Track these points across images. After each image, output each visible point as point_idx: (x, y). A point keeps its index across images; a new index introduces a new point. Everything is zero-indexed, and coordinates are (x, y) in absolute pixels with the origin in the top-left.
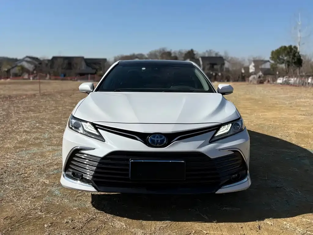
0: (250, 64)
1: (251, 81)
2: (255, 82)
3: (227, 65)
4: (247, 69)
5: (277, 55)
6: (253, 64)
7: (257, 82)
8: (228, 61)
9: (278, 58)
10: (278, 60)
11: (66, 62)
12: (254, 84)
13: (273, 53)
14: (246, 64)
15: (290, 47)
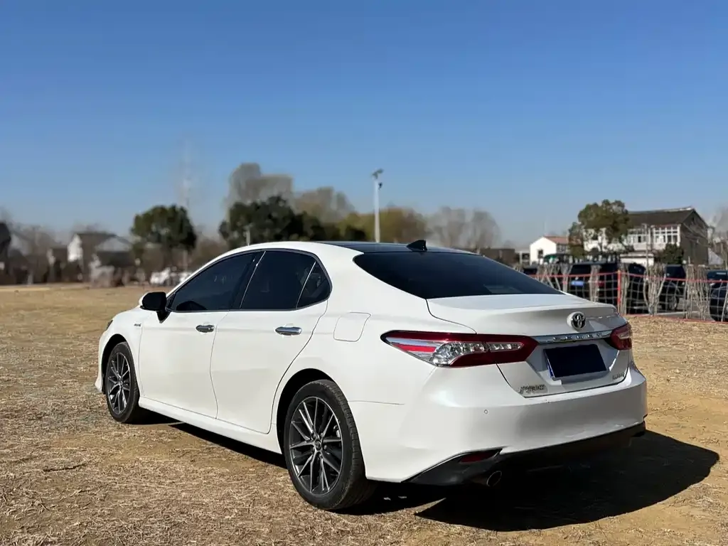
0: (72, 239)
1: (96, 282)
2: (107, 283)
3: (16, 243)
4: (62, 252)
5: (144, 224)
6: (77, 241)
7: (111, 282)
8: (18, 234)
9: (149, 230)
10: (149, 236)
12: (103, 287)
13: (137, 219)
14: (59, 239)
15: (173, 208)
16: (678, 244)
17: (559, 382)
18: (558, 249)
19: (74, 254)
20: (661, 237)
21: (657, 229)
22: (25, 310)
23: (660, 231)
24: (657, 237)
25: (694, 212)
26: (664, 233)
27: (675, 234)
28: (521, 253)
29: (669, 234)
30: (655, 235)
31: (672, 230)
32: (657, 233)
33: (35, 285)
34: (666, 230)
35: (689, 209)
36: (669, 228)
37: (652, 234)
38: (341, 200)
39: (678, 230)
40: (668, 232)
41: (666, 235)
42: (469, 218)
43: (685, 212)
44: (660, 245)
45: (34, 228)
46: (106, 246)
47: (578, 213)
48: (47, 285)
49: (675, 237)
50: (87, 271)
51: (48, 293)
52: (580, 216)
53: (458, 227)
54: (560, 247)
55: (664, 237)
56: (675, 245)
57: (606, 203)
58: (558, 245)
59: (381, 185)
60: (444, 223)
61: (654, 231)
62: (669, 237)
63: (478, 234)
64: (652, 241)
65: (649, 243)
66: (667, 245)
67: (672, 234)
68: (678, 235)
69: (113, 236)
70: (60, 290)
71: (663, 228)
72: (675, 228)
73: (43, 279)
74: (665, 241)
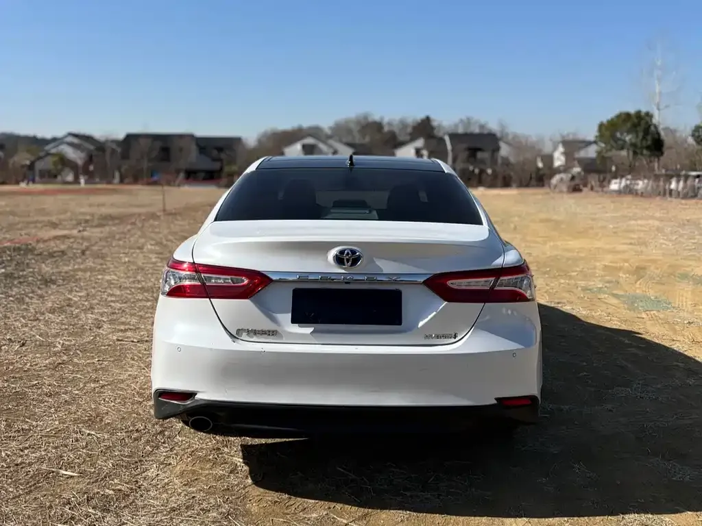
0: (555, 149)
1: (555, 186)
2: (565, 189)
3: (504, 150)
4: (549, 159)
5: (609, 130)
6: (561, 149)
7: (569, 188)
8: (508, 143)
9: (613, 136)
10: (612, 142)
11: (159, 144)
12: (561, 192)
13: (601, 126)
14: (547, 149)
15: (638, 114)
17: (308, 330)
19: (559, 161)
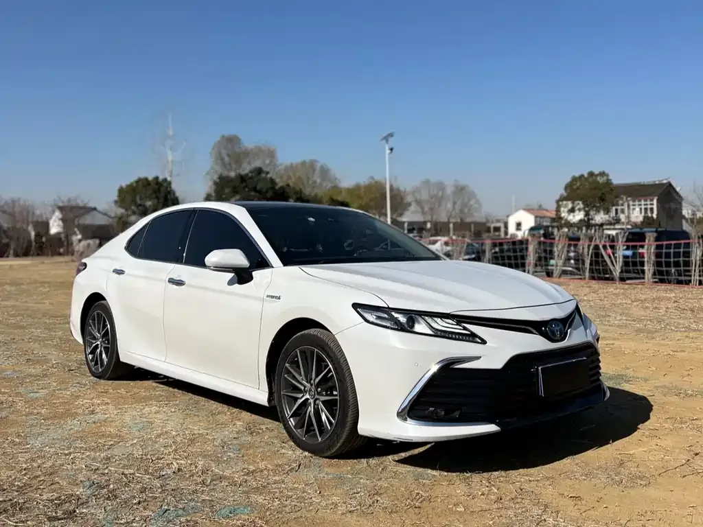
16: (655, 216)
18: (536, 221)
19: (55, 228)
20: (638, 209)
21: (634, 201)
22: (11, 284)
23: (637, 203)
24: (634, 209)
25: (670, 185)
26: (640, 205)
27: (652, 206)
28: (492, 226)
29: (646, 206)
30: (632, 207)
31: (648, 202)
32: (634, 205)
33: (18, 258)
34: (643, 202)
35: (665, 182)
36: (646, 200)
37: (629, 206)
38: (325, 172)
39: (655, 202)
40: (645, 205)
41: (643, 207)
42: (449, 191)
43: (661, 185)
44: (637, 217)
45: (13, 202)
46: (88, 220)
47: (564, 186)
48: (30, 258)
49: (652, 210)
50: (70, 244)
51: (32, 265)
52: (566, 188)
53: (438, 200)
54: (538, 219)
55: (641, 209)
56: (652, 217)
57: (591, 174)
58: (536, 217)
59: (391, 149)
60: (424, 196)
61: (631, 203)
62: (646, 209)
63: (458, 207)
64: (629, 213)
65: (627, 214)
66: (645, 217)
67: (649, 207)
68: (655, 207)
69: (95, 209)
70: (43, 263)
71: (640, 201)
72: (652, 200)
73: (25, 253)
74: (641, 213)
